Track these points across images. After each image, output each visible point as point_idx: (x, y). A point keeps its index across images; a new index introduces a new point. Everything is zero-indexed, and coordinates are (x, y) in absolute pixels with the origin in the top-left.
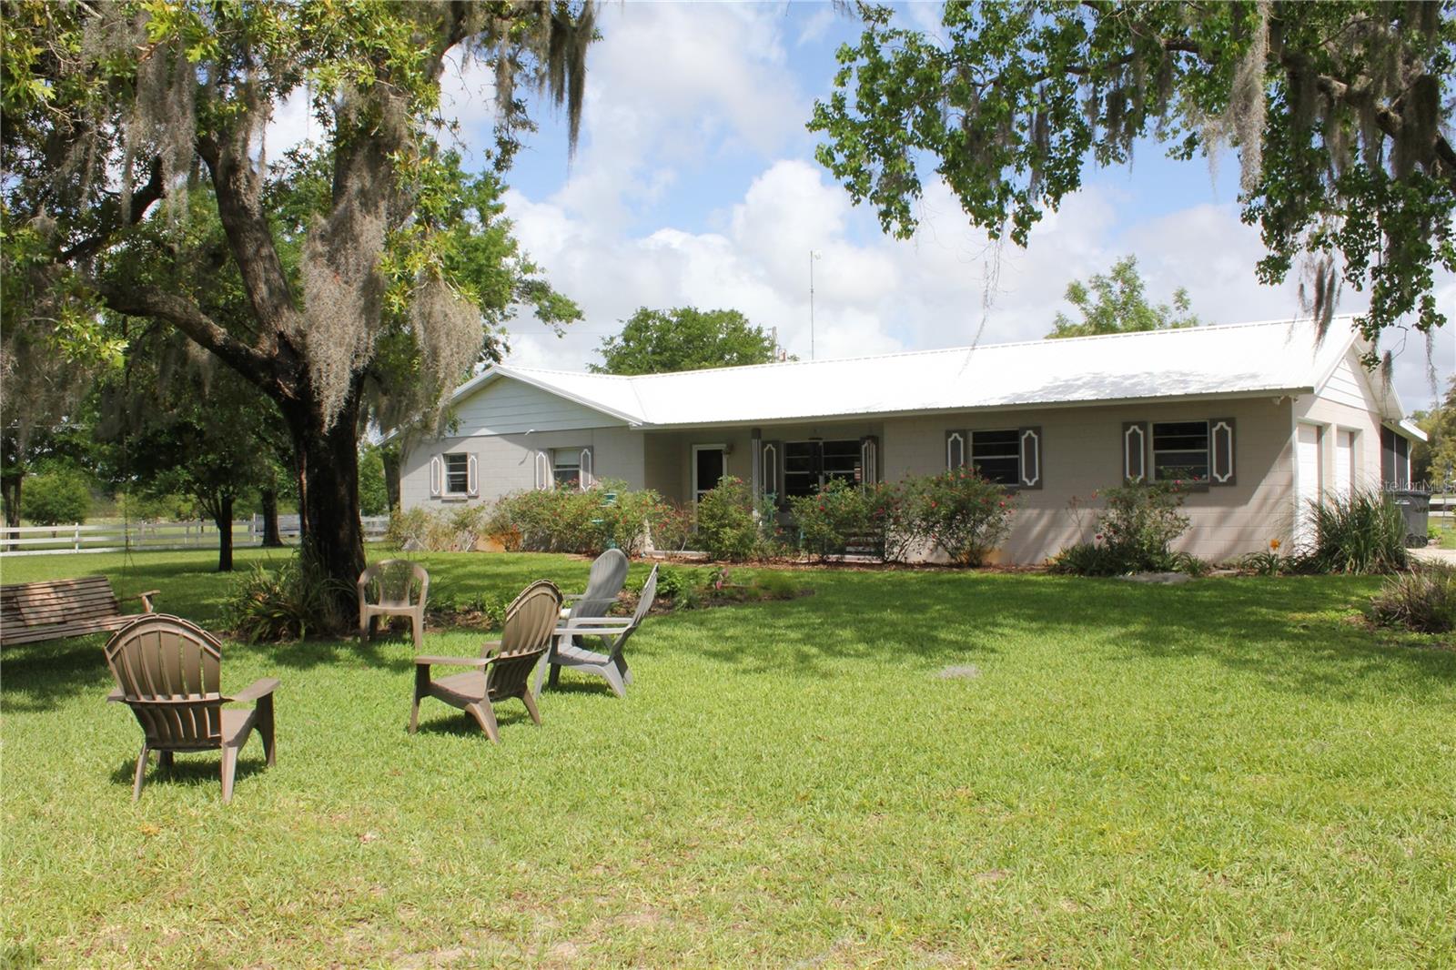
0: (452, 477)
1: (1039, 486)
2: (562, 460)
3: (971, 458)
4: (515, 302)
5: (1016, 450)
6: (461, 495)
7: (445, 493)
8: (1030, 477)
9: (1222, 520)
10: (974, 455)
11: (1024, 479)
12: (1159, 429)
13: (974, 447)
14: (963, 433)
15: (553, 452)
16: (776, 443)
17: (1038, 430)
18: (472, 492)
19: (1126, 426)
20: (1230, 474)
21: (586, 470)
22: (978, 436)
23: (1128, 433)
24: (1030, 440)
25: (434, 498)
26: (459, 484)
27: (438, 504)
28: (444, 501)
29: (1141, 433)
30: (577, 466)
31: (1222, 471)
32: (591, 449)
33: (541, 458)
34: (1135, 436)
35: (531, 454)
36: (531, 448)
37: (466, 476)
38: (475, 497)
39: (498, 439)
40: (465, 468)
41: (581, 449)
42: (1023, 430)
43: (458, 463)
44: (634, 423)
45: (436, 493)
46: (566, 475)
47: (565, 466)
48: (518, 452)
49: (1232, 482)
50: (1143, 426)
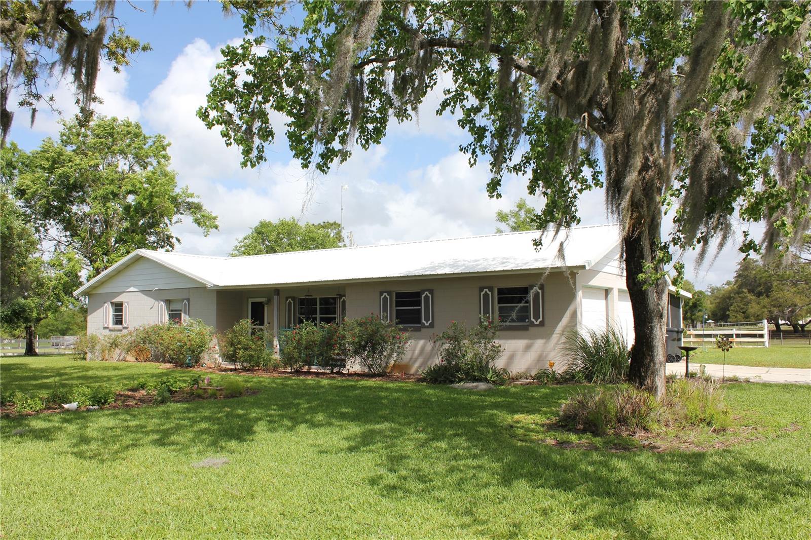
0: (116, 316)
1: (432, 326)
2: (174, 307)
3: (394, 309)
4: (182, 214)
5: (419, 304)
6: (119, 327)
7: (111, 325)
8: (427, 320)
9: (528, 348)
10: (396, 306)
11: (423, 321)
12: (500, 291)
13: (396, 301)
14: (389, 293)
15: (168, 302)
16: (293, 298)
17: (431, 292)
18: (125, 325)
19: (481, 289)
20: (541, 319)
21: (185, 313)
22: (399, 295)
23: (482, 294)
24: (427, 297)
25: (105, 328)
26: (119, 321)
27: (107, 332)
28: (110, 330)
29: (490, 293)
30: (181, 310)
31: (537, 318)
32: (188, 300)
33: (162, 305)
34: (486, 295)
35: (157, 303)
36: (156, 299)
37: (122, 315)
38: (127, 328)
39: (139, 293)
40: (121, 311)
41: (183, 300)
42: (423, 291)
43: (118, 307)
44: (209, 285)
45: (106, 326)
46: (175, 316)
47: (176, 310)
48: (150, 301)
49: (542, 324)
50: (491, 289)
